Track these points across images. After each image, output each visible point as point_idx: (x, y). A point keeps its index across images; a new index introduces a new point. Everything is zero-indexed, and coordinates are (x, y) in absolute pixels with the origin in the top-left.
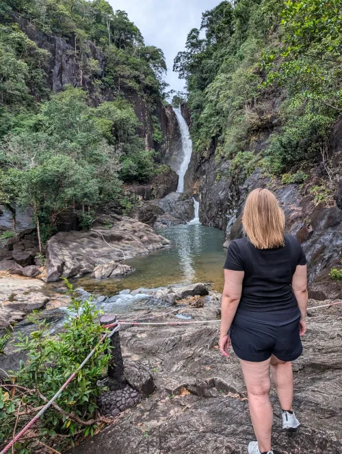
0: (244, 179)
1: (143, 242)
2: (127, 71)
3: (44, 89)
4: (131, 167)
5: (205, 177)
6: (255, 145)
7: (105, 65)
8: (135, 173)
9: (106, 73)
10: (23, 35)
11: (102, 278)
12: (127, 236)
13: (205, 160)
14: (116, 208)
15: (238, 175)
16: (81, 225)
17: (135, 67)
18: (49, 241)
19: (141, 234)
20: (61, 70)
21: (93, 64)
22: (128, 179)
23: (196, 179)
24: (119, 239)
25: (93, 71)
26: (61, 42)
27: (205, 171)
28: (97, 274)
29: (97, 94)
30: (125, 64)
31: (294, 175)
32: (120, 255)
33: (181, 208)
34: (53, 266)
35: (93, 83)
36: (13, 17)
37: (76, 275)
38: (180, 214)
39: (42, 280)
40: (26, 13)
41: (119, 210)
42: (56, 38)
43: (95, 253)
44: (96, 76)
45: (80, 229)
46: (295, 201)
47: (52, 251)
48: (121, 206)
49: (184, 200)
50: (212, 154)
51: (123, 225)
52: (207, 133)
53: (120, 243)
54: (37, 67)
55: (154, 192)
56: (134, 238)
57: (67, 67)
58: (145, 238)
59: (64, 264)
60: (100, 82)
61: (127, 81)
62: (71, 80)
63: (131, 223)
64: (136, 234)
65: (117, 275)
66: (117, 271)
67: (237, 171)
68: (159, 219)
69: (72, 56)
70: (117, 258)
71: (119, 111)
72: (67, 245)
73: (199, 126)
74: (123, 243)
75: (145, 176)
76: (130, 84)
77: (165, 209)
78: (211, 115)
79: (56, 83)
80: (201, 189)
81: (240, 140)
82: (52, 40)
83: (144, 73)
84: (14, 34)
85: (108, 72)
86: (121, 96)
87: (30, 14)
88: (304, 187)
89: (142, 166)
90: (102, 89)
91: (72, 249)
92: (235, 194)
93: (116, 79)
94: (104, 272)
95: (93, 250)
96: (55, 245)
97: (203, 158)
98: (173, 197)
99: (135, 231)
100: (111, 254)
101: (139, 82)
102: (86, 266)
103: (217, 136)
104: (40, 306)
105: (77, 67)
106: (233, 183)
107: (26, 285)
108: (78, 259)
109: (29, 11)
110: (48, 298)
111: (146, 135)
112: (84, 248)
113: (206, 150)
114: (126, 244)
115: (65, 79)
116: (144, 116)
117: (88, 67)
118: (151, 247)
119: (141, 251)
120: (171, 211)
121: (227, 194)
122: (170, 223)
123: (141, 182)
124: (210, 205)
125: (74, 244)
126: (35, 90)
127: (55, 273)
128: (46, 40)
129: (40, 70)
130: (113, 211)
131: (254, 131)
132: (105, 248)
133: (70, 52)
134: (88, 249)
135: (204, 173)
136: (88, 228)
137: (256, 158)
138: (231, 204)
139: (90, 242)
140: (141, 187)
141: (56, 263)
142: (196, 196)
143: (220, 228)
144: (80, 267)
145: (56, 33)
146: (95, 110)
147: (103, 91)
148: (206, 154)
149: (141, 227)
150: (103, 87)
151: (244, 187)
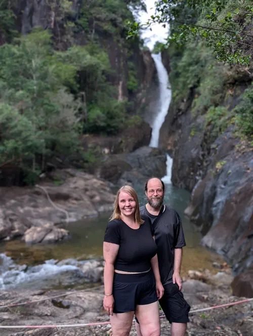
0: (216, 137)
1: (93, 203)
2: (104, 14)
3: (11, 30)
4: (98, 117)
5: (180, 131)
6: (230, 99)
7: (80, 7)
8: (102, 124)
9: (81, 15)
11: (33, 243)
12: (75, 195)
13: (183, 113)
14: (78, 161)
15: (211, 132)
16: (25, 180)
17: (113, 10)
19: (94, 192)
20: (32, 11)
21: (67, 6)
22: (94, 130)
23: (171, 133)
24: (66, 197)
25: (66, 13)
28: (28, 238)
29: (69, 36)
30: (101, 6)
32: (64, 217)
33: (152, 165)
35: (65, 25)
37: (6, 237)
41: (80, 164)
43: (34, 213)
44: (69, 18)
45: (23, 184)
48: (83, 159)
49: (155, 155)
50: (189, 107)
51: (76, 182)
52: (185, 84)
53: (67, 203)
55: (123, 146)
56: (84, 197)
57: (38, 8)
58: (97, 198)
60: (73, 25)
61: (103, 24)
62: (42, 22)
63: (86, 180)
64: (88, 193)
65: (50, 242)
66: (51, 237)
67: (209, 127)
68: (124, 175)
70: (58, 220)
71: (88, 56)
73: (177, 75)
75: (114, 127)
76: (106, 28)
77: (133, 165)
78: (190, 64)
79: (26, 25)
80: (175, 144)
81: (215, 93)
83: (122, 16)
85: (83, 14)
86: (95, 40)
89: (111, 116)
90: (75, 32)
91: (9, 208)
92: (206, 153)
93: (90, 22)
94: (35, 236)
95: (32, 209)
97: (180, 110)
98: (143, 151)
99: (86, 190)
100: (53, 215)
101: (115, 25)
102: (19, 228)
103: (195, 87)
105: (49, 9)
106: (205, 140)
108: (11, 220)
111: (121, 83)
112: (22, 207)
113: (183, 101)
114: (73, 204)
115: (35, 19)
116: (119, 62)
117: (61, 9)
118: (102, 209)
119: (89, 213)
120: (140, 167)
121: (198, 153)
122: (137, 181)
123: (110, 134)
124: (182, 162)
125: (13, 201)
129: (9, 12)
131: (230, 84)
132: (47, 208)
134: (27, 208)
135: (179, 126)
136: (33, 183)
137: (229, 114)
138: (202, 164)
139: (30, 201)
140: (109, 139)
142: (170, 152)
143: (189, 189)
144: (12, 229)
146: (63, 54)
147: (76, 34)
148: (183, 106)
149: (96, 186)
150: (76, 29)
151: (213, 146)
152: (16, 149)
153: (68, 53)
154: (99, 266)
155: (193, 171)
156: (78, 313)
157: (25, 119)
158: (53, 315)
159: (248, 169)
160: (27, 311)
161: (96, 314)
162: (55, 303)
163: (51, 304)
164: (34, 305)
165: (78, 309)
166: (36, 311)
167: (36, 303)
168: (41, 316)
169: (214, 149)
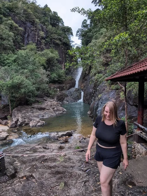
0: (99, 85)
1: (54, 111)
2: (56, 36)
3: (20, 44)
4: (55, 77)
5: (86, 82)
7: (47, 34)
8: (57, 79)
10: (13, 22)
11: (33, 127)
12: (47, 108)
14: (47, 94)
15: (97, 83)
16: (28, 103)
17: (59, 35)
18: (14, 110)
19: (54, 107)
20: (28, 36)
21: (42, 34)
22: (53, 82)
23: (83, 82)
24: (44, 109)
25: (42, 37)
26: (29, 24)
27: (86, 79)
28: (31, 125)
29: (43, 45)
30: (55, 33)
31: (116, 86)
32: (43, 116)
33: (76, 95)
34: (13, 121)
35: (41, 41)
36: (9, 14)
37: (23, 125)
38: (75, 97)
39: (8, 126)
40: (15, 12)
42: (27, 23)
43: (32, 115)
45: (28, 105)
46: (114, 97)
47: (14, 114)
48: (49, 93)
49: (77, 91)
50: (89, 73)
51: (47, 103)
53: (44, 111)
54: (18, 35)
55: (65, 88)
56: (50, 109)
57: (31, 34)
58: (56, 109)
59: (18, 120)
60: (44, 41)
61: (56, 41)
62: (32, 40)
63: (51, 102)
64: (52, 107)
65: (39, 126)
66: (39, 124)
67: (96, 81)
68: (65, 99)
69: (33, 30)
70: (41, 117)
71: (51, 54)
72: (21, 112)
74: (45, 111)
75: (61, 80)
76: (57, 42)
77: (68, 95)
79: (26, 41)
80: (84, 87)
82: (25, 24)
83: (63, 37)
84: (9, 22)
85: (48, 37)
86: (53, 46)
87: (17, 13)
88: (118, 92)
89: (60, 76)
90: (45, 44)
91: (23, 114)
92: (95, 91)
93: (51, 40)
94: (34, 124)
95: (32, 114)
96: (16, 112)
97: (86, 74)
98: (73, 89)
99: (51, 106)
100: (39, 116)
101: (61, 41)
102: (27, 121)
104: (4, 138)
105: (35, 35)
106: (95, 86)
107: (1, 129)
108: (24, 118)
109: (16, 12)
110: (9, 135)
111: (63, 63)
112: (28, 113)
113: (87, 70)
114: (47, 111)
115: (30, 39)
116: (62, 55)
117: (40, 35)
118: (57, 113)
119: (53, 114)
120: (71, 96)
121: (92, 91)
122: (70, 101)
123: (60, 83)
124: (87, 94)
125: (24, 111)
126: (17, 44)
127: (14, 124)
128: (22, 24)
130: (46, 95)
132: (37, 113)
133: (32, 29)
134: (30, 113)
135: (86, 80)
136: (31, 104)
137: (103, 77)
138: (94, 95)
139: (31, 111)
140: (59, 85)
141: (15, 120)
142: (82, 90)
143: (89, 104)
144: (25, 121)
145: (27, 21)
146: (41, 53)
147: (46, 44)
148: (87, 72)
149: (55, 104)
150: (46, 43)
151: (98, 89)
152: (25, 92)
153: (43, 52)
154: (57, 134)
155: (91, 97)
156: (52, 151)
157: (28, 81)
158: (44, 152)
159: (110, 98)
160: (35, 151)
161: (57, 151)
162: (44, 148)
163: (43, 148)
164: (37, 149)
165: (51, 149)
166: (38, 150)
167: (38, 148)
168: (40, 152)
169: (98, 90)
